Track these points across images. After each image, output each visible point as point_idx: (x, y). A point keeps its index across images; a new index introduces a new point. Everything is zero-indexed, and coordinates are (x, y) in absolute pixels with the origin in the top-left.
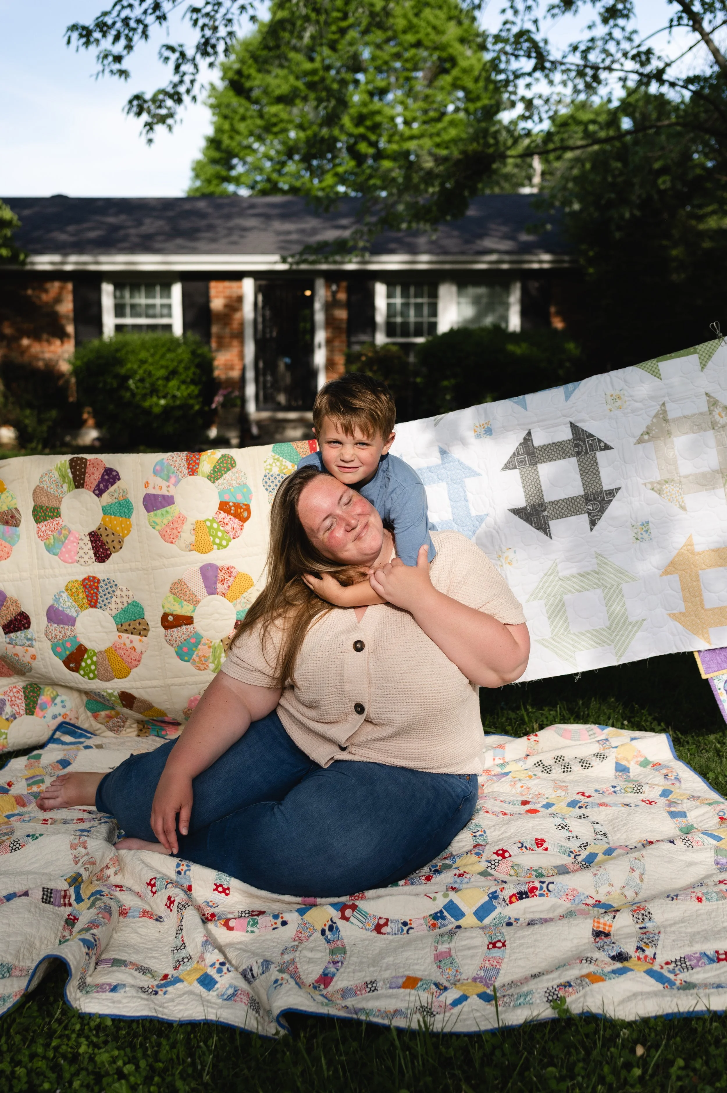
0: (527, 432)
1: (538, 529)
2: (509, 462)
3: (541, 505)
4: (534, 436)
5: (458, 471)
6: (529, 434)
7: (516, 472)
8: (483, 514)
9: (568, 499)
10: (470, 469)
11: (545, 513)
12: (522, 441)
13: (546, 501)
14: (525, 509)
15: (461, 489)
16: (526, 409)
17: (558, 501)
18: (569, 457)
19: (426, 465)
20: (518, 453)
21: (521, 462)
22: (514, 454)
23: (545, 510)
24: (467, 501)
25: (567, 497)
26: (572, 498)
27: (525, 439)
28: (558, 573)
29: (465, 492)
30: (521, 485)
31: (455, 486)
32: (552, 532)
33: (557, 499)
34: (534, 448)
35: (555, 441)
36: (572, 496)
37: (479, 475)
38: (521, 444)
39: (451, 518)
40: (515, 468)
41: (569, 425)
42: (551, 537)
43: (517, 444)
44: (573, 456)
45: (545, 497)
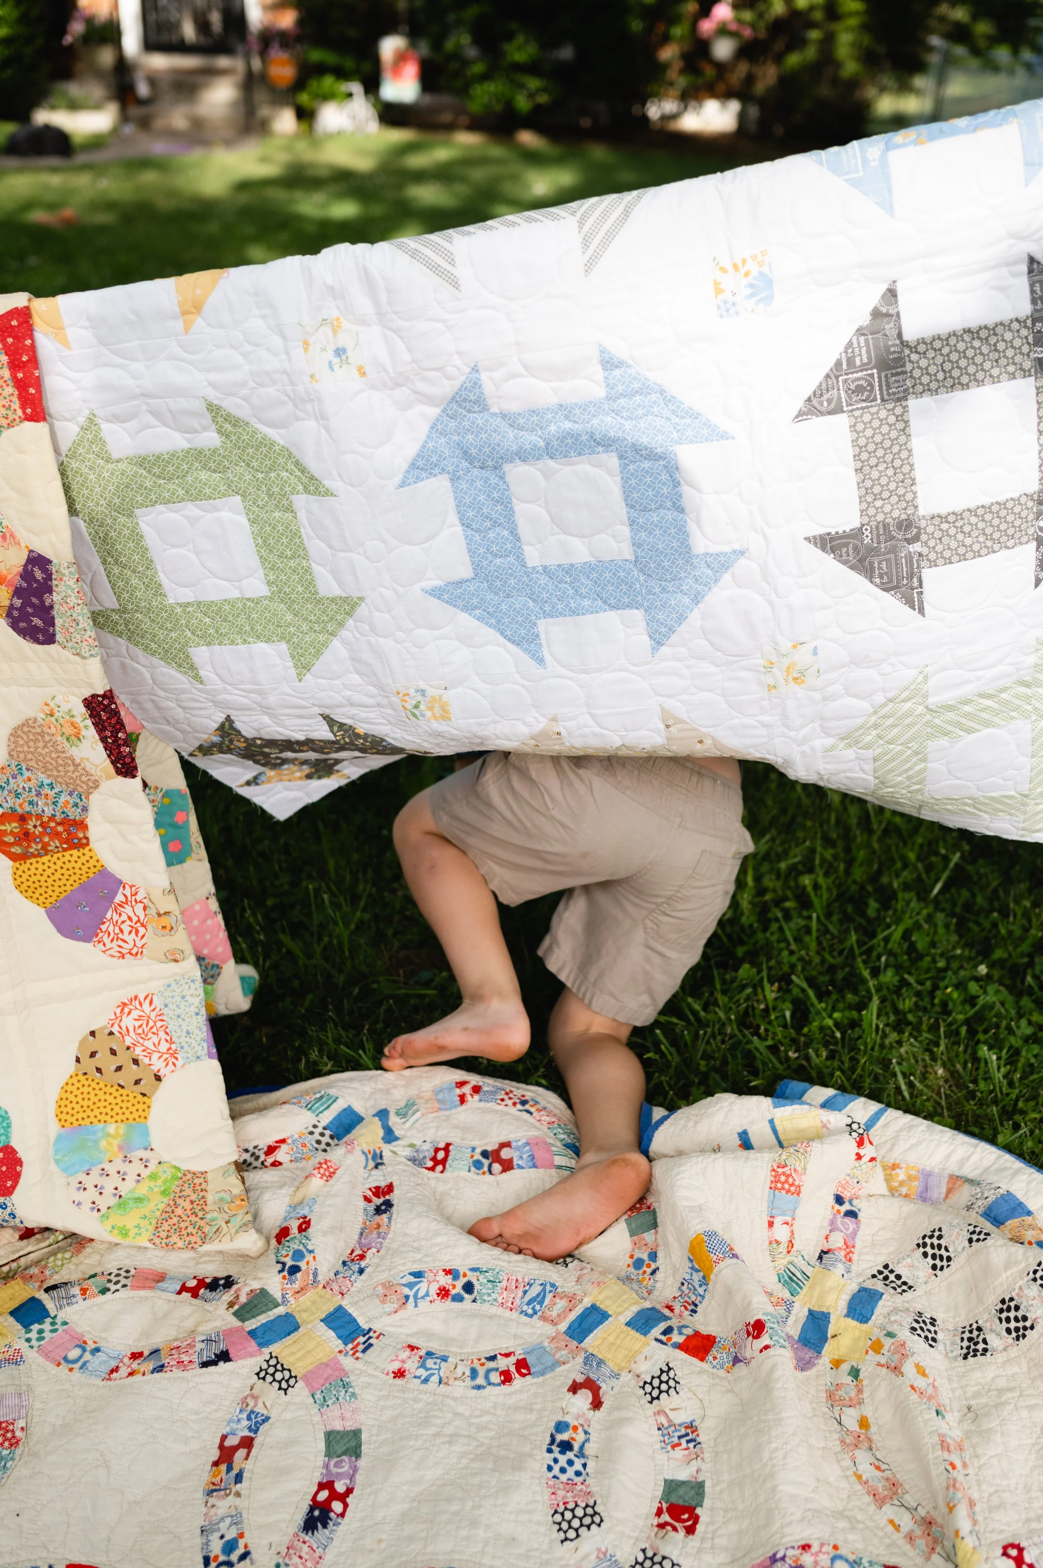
0: (884, 288)
1: (887, 590)
2: (818, 393)
3: (906, 525)
4: (904, 304)
5: (659, 422)
6: (892, 294)
7: (842, 420)
8: (727, 549)
9: (987, 508)
10: (696, 416)
11: (916, 547)
12: (865, 319)
13: (921, 512)
14: (858, 533)
15: (664, 477)
16: (889, 209)
17: (959, 516)
18: (1013, 376)
19: (554, 400)
20: (850, 361)
21: (859, 390)
22: (838, 364)
23: (916, 539)
24: (682, 511)
25: (986, 501)
26: (1003, 505)
27: (876, 314)
28: (926, 696)
29: (676, 484)
30: (852, 464)
31: (646, 464)
32: (926, 597)
33: (958, 509)
34: (904, 344)
35: (974, 324)
36: (1001, 498)
37: (725, 436)
38: (860, 332)
39: (628, 554)
40: (837, 410)
41: (1024, 268)
42: (921, 611)
43: (847, 333)
44: (1026, 374)
45: (920, 501)
